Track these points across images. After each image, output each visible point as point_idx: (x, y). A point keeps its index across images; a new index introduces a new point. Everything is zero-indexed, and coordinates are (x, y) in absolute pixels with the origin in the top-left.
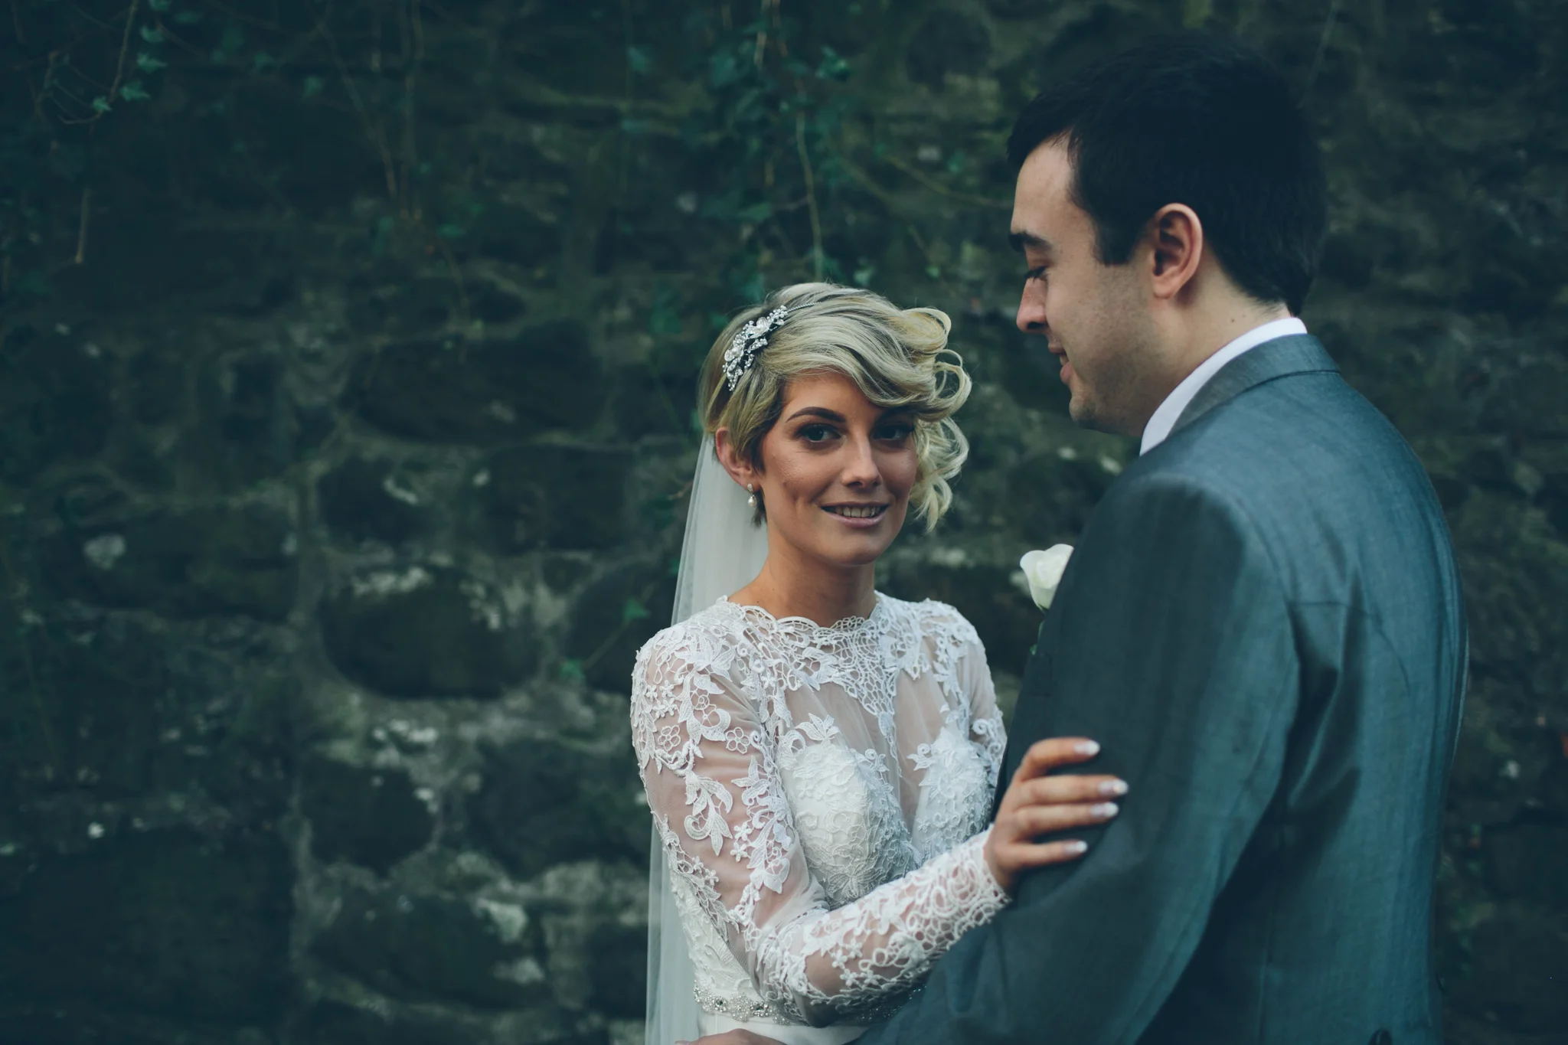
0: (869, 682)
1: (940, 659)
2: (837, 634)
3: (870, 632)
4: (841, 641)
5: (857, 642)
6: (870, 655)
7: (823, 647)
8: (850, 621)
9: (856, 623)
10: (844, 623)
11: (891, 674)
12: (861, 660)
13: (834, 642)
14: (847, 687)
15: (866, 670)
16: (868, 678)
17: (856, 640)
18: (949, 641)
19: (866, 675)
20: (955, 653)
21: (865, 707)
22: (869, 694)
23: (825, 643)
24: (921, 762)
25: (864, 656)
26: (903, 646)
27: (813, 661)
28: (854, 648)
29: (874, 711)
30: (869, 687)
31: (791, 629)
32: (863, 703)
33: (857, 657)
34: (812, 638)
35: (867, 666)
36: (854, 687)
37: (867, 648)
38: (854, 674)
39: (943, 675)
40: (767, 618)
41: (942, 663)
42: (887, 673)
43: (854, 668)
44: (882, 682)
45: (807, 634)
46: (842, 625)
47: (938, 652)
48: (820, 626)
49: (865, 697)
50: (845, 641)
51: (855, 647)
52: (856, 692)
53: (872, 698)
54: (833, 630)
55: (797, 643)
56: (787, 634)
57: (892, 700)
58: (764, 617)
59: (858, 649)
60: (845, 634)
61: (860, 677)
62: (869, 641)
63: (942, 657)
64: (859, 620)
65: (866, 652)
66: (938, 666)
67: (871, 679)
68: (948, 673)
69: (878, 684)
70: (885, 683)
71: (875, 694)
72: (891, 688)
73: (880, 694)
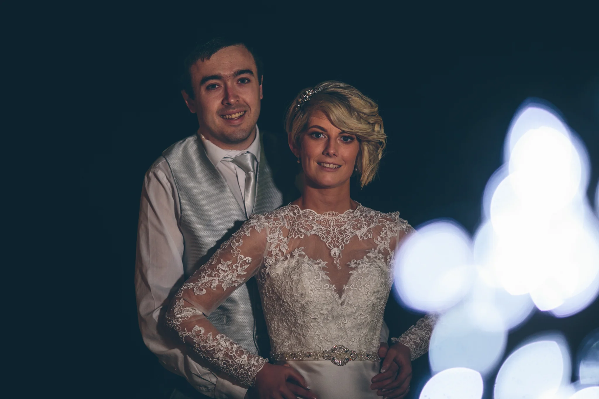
0: (333, 236)
1: (381, 236)
2: (325, 217)
3: (342, 219)
4: (326, 220)
5: (334, 222)
6: (338, 227)
8: (331, 213)
9: (334, 214)
10: (328, 213)
11: (348, 235)
12: (333, 228)
14: (321, 236)
15: (335, 232)
16: (333, 235)
17: (334, 221)
18: (389, 229)
19: (333, 234)
21: (327, 245)
22: (331, 241)
23: (318, 220)
25: (336, 227)
27: (311, 226)
29: (331, 247)
30: (332, 238)
31: (306, 214)
33: (332, 227)
34: (314, 218)
35: (335, 231)
36: (325, 237)
37: (338, 224)
38: (328, 233)
39: (379, 242)
40: (298, 209)
41: (381, 238)
42: (347, 235)
43: (329, 231)
44: (341, 238)
45: (311, 216)
46: (328, 214)
47: (381, 233)
48: (318, 214)
49: (329, 241)
50: (328, 220)
51: (333, 223)
52: (325, 239)
53: (332, 242)
54: (323, 216)
56: (304, 215)
57: (344, 245)
58: (297, 208)
59: (334, 224)
60: (329, 218)
61: (330, 234)
62: (341, 222)
63: (383, 235)
64: (336, 213)
65: (337, 226)
67: (335, 236)
68: (383, 242)
69: (338, 238)
70: (343, 238)
71: (334, 241)
72: (347, 241)
73: (338, 242)
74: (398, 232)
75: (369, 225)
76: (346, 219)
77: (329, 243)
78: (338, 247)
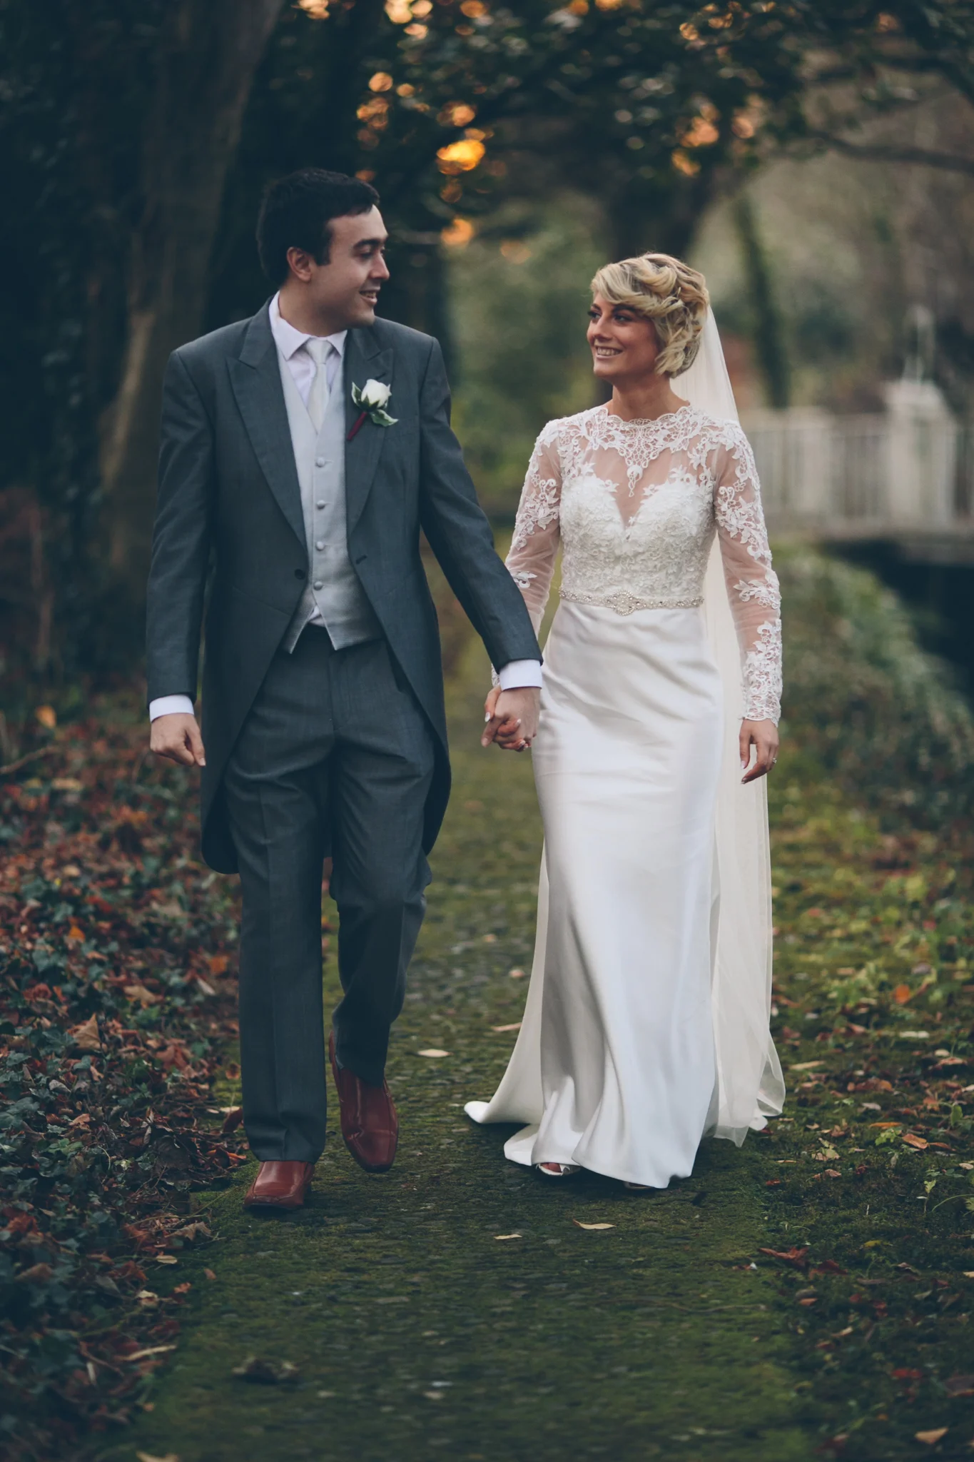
0: (636, 450)
1: (697, 448)
2: (632, 426)
4: (633, 429)
5: (642, 431)
6: (647, 438)
7: (622, 432)
8: (640, 421)
9: (644, 422)
12: (639, 440)
13: (627, 429)
14: (622, 451)
15: (640, 445)
16: (637, 448)
17: (642, 429)
18: (709, 440)
20: (708, 447)
22: (633, 456)
23: (623, 430)
24: (647, 492)
25: (643, 438)
26: (675, 437)
28: (638, 434)
29: (629, 464)
30: (635, 453)
31: (611, 421)
32: (626, 460)
33: (638, 438)
34: (618, 426)
35: (642, 442)
36: (626, 451)
38: (630, 446)
39: (694, 455)
40: (606, 414)
41: (698, 451)
42: (655, 447)
43: (632, 443)
44: (646, 452)
45: (616, 424)
46: (636, 422)
47: (699, 444)
48: (624, 422)
49: (629, 456)
50: (635, 429)
51: (640, 433)
52: (624, 454)
53: (633, 459)
54: (629, 424)
55: (610, 428)
56: (608, 424)
57: (648, 461)
59: (642, 434)
60: (637, 426)
61: (633, 448)
62: (651, 431)
63: (700, 447)
65: (645, 436)
66: (694, 450)
67: (639, 449)
68: (698, 456)
69: (642, 452)
70: (649, 453)
71: (637, 456)
72: (654, 456)
73: (641, 457)
74: (718, 446)
75: (686, 435)
76: (659, 427)
77: (630, 458)
78: (639, 464)
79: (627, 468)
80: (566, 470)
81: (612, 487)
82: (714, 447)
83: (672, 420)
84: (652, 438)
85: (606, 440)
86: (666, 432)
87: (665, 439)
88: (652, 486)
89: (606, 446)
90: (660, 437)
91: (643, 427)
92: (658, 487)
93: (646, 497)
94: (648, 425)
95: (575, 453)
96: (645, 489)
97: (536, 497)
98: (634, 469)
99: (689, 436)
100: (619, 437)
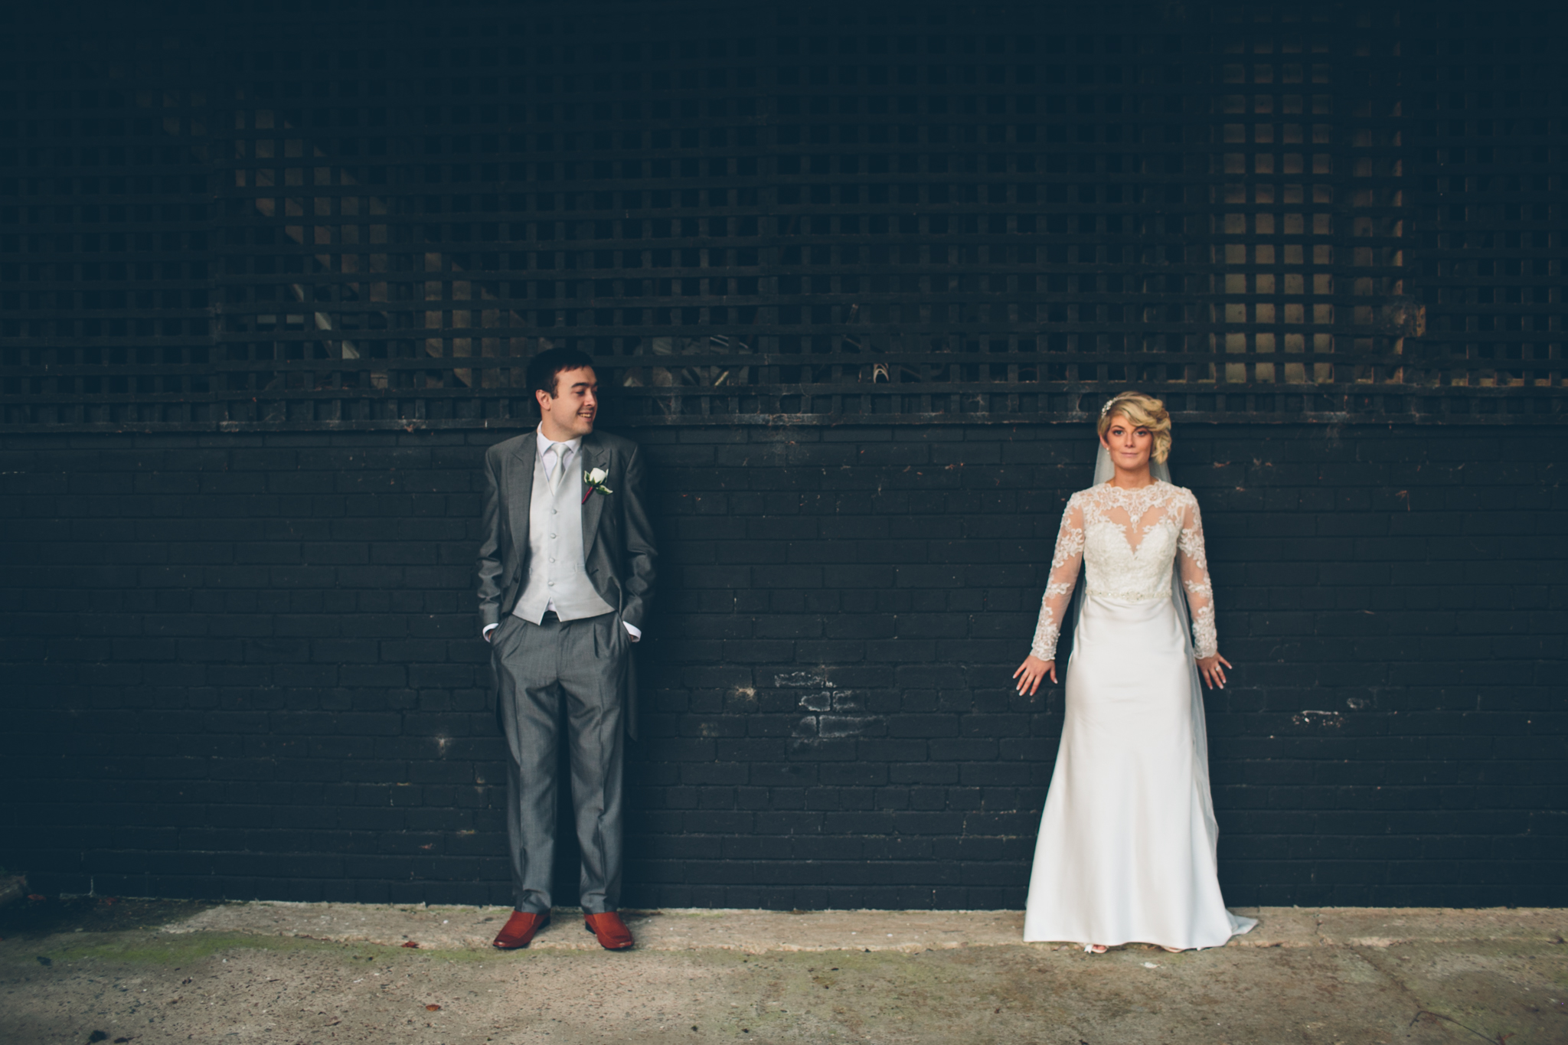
7: (1123, 497)
13: (1127, 496)
20: (1178, 505)
24: (1146, 529)
26: (1157, 498)
28: (1134, 497)
32: (1129, 513)
55: (1115, 494)
79: (1130, 517)
80: (1089, 521)
81: (1123, 528)
82: (1182, 505)
83: (1152, 489)
84: (1142, 500)
85: (1114, 502)
86: (1151, 496)
87: (1151, 499)
88: (1148, 527)
89: (1115, 506)
90: (1147, 499)
91: (1136, 493)
92: (1153, 527)
93: (1146, 533)
94: (1139, 492)
95: (1094, 511)
96: (1144, 528)
97: (1070, 539)
98: (1134, 518)
99: (1166, 497)
100: (1122, 499)
